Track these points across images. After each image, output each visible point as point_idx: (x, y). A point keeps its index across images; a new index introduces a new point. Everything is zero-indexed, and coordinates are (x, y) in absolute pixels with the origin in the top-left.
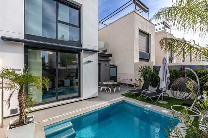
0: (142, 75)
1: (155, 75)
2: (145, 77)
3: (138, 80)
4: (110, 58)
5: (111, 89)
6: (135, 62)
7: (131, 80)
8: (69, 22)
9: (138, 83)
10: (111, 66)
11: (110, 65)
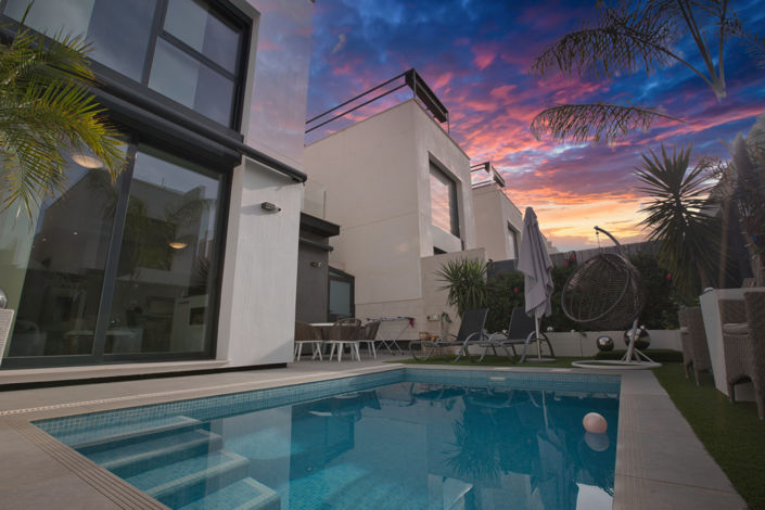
0: (452, 293)
1: (497, 290)
2: (465, 299)
3: (435, 317)
4: (332, 241)
5: (341, 343)
6: (422, 255)
7: (411, 321)
8: (200, 51)
9: (437, 332)
10: (331, 274)
11: (331, 269)
